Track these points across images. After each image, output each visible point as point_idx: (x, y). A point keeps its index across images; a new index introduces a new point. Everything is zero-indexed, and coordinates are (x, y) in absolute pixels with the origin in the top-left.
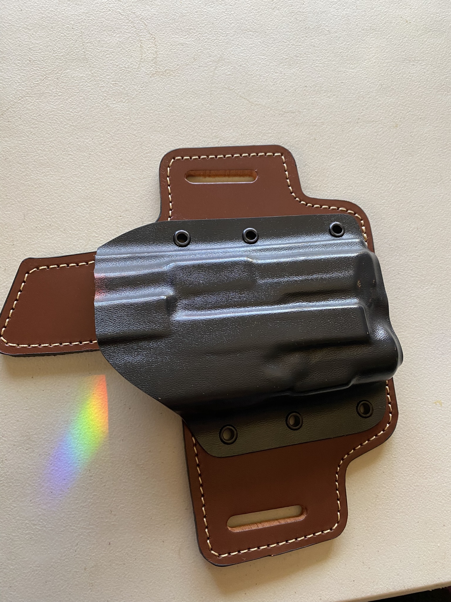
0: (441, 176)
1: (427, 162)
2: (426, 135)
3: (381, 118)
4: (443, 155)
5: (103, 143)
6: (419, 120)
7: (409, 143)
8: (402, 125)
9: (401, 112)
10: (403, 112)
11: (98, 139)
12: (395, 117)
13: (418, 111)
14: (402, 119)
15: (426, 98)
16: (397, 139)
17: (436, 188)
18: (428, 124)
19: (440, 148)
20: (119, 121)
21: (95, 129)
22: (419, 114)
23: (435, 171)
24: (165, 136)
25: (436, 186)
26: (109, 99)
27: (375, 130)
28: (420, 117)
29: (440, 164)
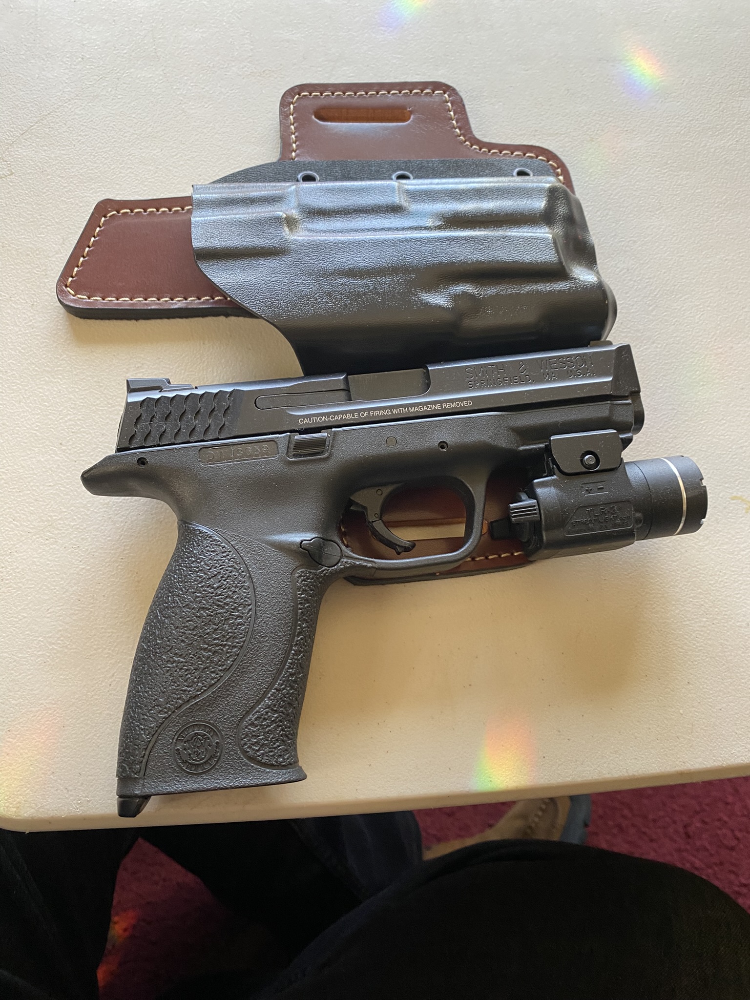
0: (661, 203)
1: (638, 185)
2: (635, 151)
3: (569, 130)
4: (663, 177)
5: (176, 155)
6: (624, 134)
7: (610, 161)
8: (600, 139)
9: (597, 123)
10: (600, 123)
11: (169, 150)
12: (590, 129)
13: (622, 122)
14: (599, 131)
15: (633, 106)
16: (593, 156)
17: (654, 218)
18: (638, 138)
19: (657, 168)
20: (199, 130)
21: (166, 138)
22: (624, 125)
23: (651, 197)
24: (262, 149)
25: (653, 216)
26: (185, 103)
27: (560, 145)
28: (626, 129)
29: (658, 188)
